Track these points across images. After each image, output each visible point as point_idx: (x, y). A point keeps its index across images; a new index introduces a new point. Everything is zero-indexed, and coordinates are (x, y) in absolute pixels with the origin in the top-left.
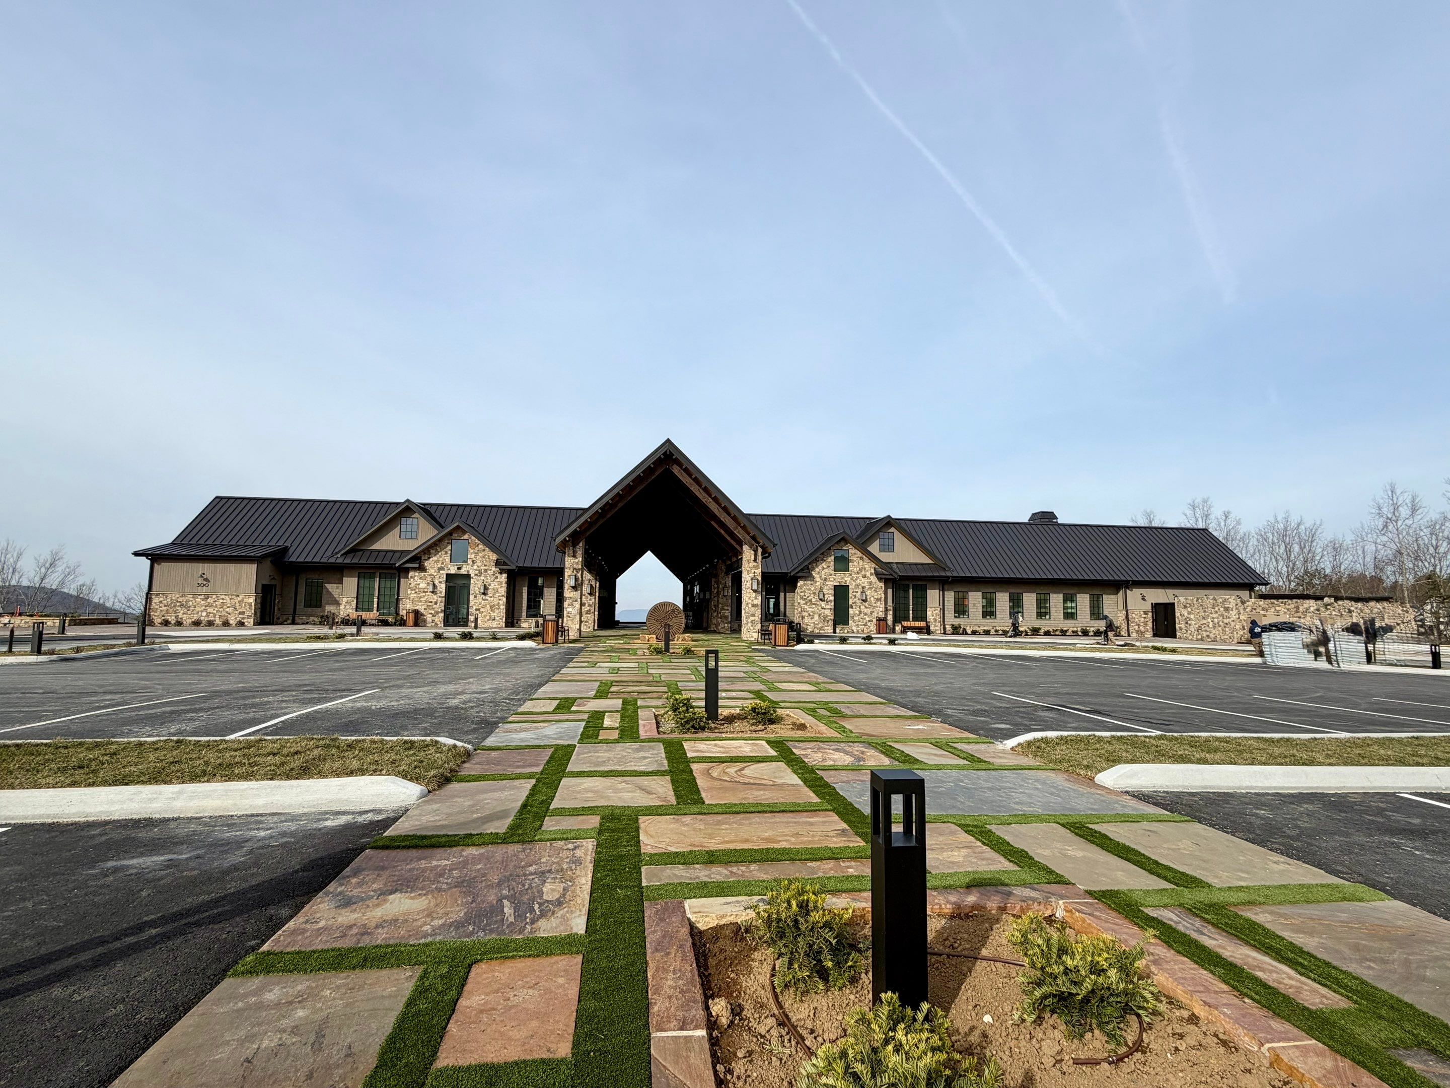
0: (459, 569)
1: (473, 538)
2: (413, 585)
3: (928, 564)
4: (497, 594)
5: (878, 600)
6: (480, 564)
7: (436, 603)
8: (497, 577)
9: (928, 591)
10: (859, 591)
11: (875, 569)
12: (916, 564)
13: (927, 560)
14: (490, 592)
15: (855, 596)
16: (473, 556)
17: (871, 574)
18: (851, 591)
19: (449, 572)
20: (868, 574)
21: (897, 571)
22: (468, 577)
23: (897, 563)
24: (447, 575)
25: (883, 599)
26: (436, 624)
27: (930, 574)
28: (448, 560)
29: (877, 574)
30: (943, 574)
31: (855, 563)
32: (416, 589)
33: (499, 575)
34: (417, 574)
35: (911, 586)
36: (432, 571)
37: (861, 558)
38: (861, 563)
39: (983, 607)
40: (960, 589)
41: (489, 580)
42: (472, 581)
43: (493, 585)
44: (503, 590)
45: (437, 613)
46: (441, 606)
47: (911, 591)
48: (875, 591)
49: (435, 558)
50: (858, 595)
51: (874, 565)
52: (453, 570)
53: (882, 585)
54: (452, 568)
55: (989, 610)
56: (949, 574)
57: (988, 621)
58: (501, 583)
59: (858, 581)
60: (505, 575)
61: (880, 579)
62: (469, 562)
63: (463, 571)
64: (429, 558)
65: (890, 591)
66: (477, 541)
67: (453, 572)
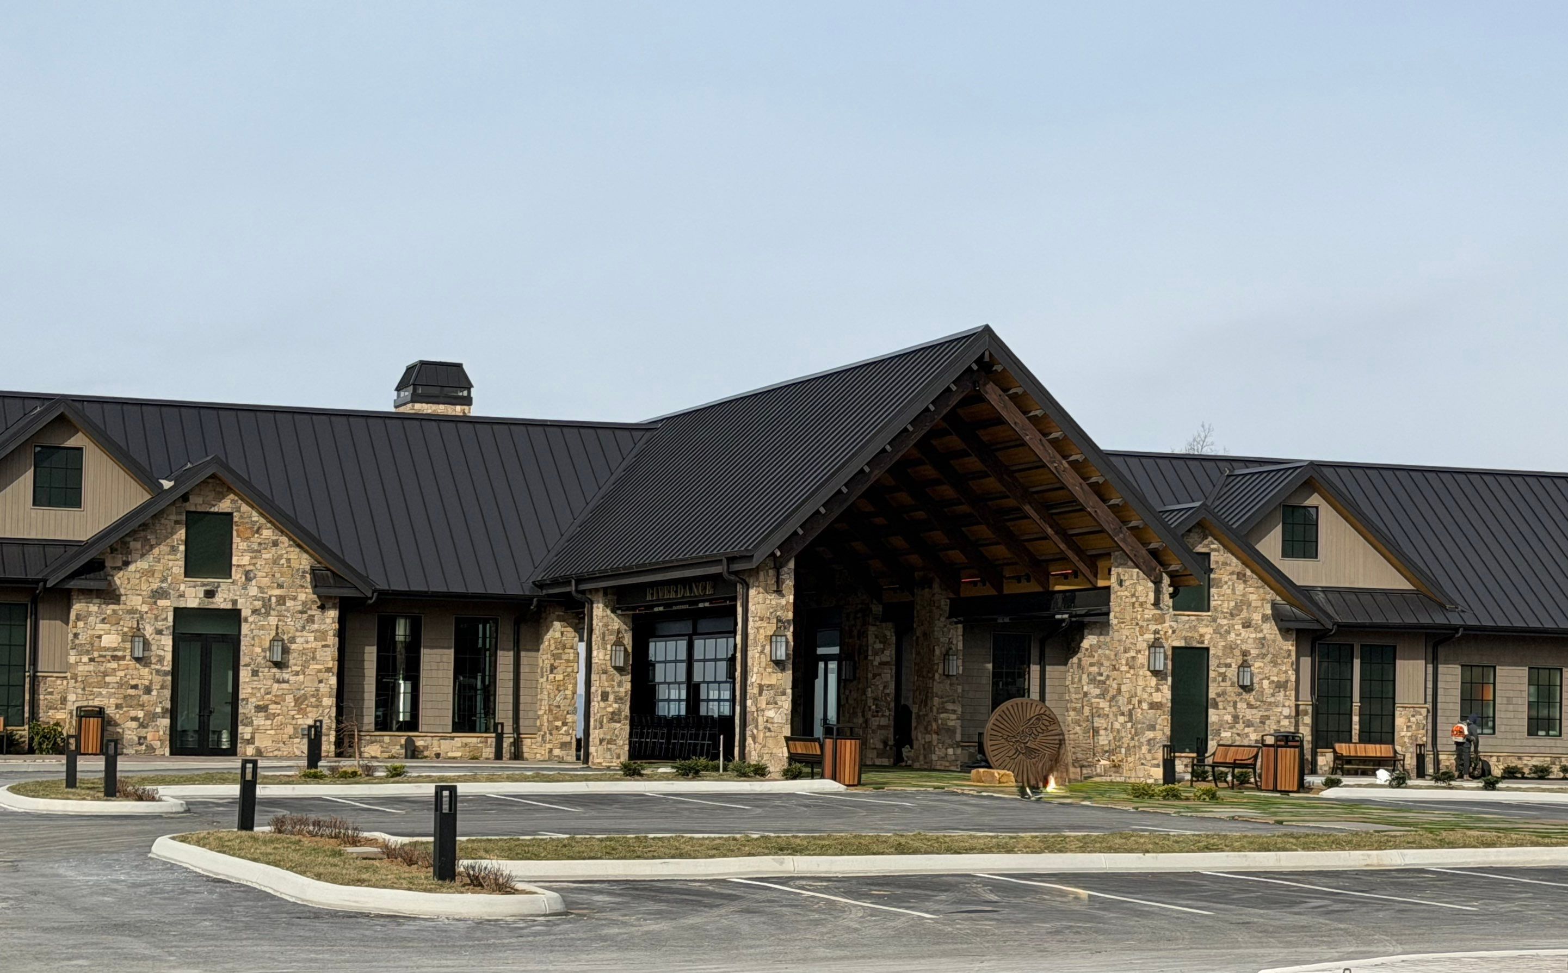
0: (210, 594)
1: (245, 508)
2: (82, 639)
3: (1402, 593)
4: (314, 667)
5: (1280, 686)
6: (266, 581)
7: (148, 690)
8: (311, 620)
9: (1399, 663)
10: (1235, 663)
11: (1274, 606)
12: (1371, 592)
13: (1401, 584)
14: (294, 660)
15: (1224, 677)
16: (246, 560)
17: (1265, 618)
18: (1213, 663)
19: (182, 604)
20: (1257, 617)
21: (1330, 610)
22: (233, 616)
23: (1325, 590)
24: (177, 611)
25: (1292, 685)
26: (151, 749)
27: (1410, 620)
28: (178, 567)
29: (1278, 616)
30: (1440, 619)
31: (1226, 590)
32: (91, 649)
33: (315, 612)
34: (93, 608)
35: (1357, 652)
36: (134, 601)
37: (1241, 576)
38: (1240, 587)
39: (1530, 704)
40: (1476, 660)
41: (291, 625)
42: (245, 629)
43: (304, 641)
44: (328, 657)
45: (154, 716)
46: (160, 699)
47: (1357, 663)
48: (1274, 663)
49: (142, 564)
50: (1232, 672)
51: (1271, 595)
52: (193, 598)
53: (1290, 646)
54: (190, 592)
55: (1544, 713)
56: (1455, 620)
57: (1542, 742)
58: (324, 633)
59: (1232, 636)
60: (333, 614)
61: (1285, 632)
62: (237, 574)
63: (221, 602)
64: (127, 564)
65: (1306, 662)
66: (255, 517)
67: (193, 603)
